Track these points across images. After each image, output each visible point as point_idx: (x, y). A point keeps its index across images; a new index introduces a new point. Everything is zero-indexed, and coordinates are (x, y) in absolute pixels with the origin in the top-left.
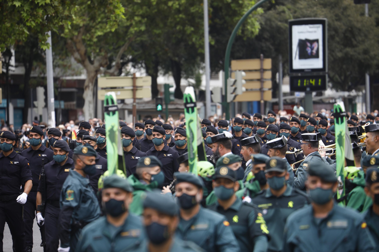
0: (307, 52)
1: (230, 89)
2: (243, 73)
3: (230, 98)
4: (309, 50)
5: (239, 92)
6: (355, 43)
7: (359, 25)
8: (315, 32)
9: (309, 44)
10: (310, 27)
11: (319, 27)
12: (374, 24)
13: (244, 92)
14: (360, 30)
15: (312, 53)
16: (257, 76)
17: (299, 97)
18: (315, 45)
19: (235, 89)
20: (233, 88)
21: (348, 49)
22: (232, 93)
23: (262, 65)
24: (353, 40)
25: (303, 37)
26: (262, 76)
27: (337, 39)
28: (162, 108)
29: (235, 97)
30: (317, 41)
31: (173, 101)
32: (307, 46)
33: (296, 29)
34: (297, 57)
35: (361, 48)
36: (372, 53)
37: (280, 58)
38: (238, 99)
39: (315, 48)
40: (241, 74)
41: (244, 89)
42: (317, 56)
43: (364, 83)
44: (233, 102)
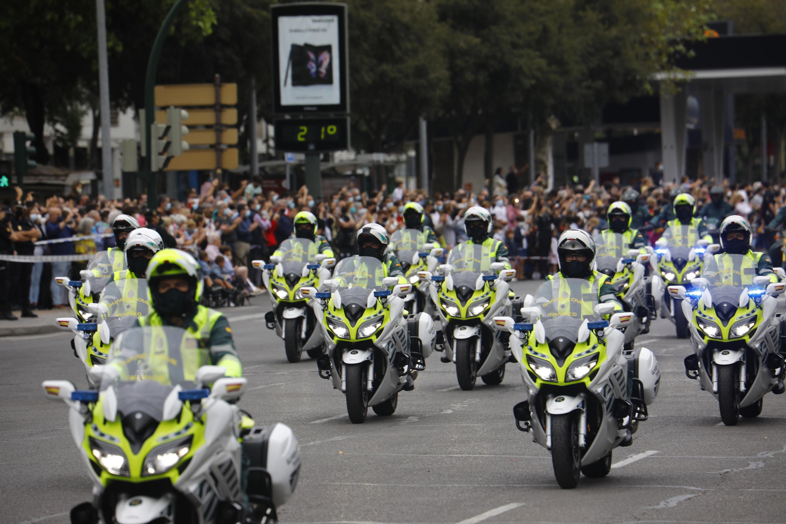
0: (309, 71)
1: (157, 145)
2: (184, 113)
3: (156, 163)
4: (313, 67)
5: (174, 150)
6: (398, 53)
7: (406, 18)
8: (324, 30)
9: (312, 56)
10: (314, 21)
11: (332, 21)
12: (436, 16)
13: (185, 151)
14: (407, 28)
15: (318, 72)
16: (208, 117)
17: (292, 162)
18: (325, 56)
19: (168, 144)
20: (164, 141)
21: (385, 67)
22: (161, 154)
23: (218, 95)
24: (395, 47)
25: (301, 40)
26: (218, 118)
27: (365, 46)
28: (9, 182)
29: (168, 160)
30: (328, 48)
31: (33, 167)
32: (308, 59)
33: (286, 24)
34: (289, 81)
35: (411, 64)
36: (432, 76)
37: (253, 82)
38: (173, 166)
39: (325, 64)
40: (180, 114)
41: (185, 145)
42: (328, 80)
43: (416, 136)
44: (162, 173)
